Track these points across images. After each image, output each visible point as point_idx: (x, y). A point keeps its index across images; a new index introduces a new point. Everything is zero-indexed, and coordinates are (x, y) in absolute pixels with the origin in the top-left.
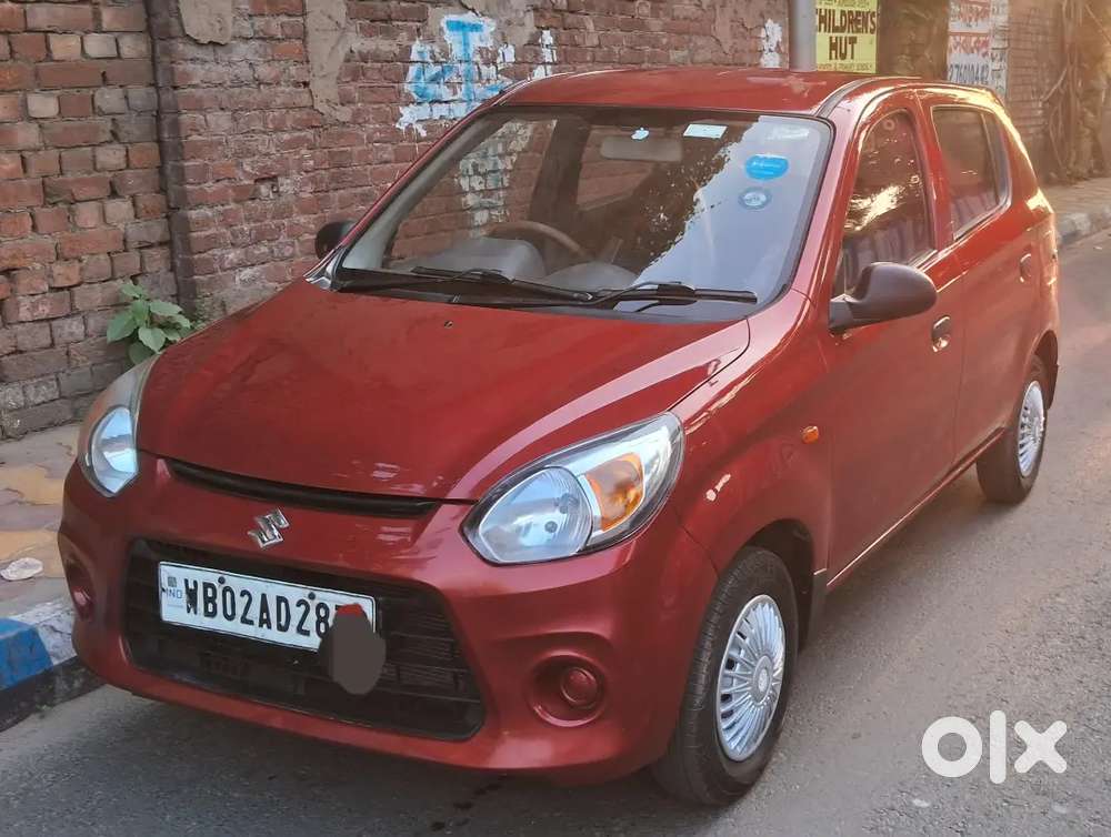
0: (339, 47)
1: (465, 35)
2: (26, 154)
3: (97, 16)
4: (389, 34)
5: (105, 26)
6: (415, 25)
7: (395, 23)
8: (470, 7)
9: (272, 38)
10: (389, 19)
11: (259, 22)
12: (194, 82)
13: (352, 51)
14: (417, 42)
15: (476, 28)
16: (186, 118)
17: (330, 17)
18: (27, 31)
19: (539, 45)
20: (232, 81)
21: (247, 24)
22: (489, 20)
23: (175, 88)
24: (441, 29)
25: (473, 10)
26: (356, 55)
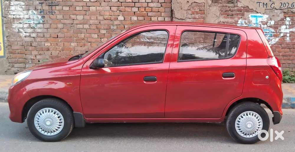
0: (217, 20)
1: (256, 18)
3: (161, 14)
4: (231, 18)
5: (162, 16)
6: (240, 16)
7: (234, 16)
8: (259, 12)
9: (196, 18)
10: (233, 15)
11: (193, 16)
13: (220, 21)
14: (241, 20)
15: (261, 17)
17: (215, 15)
18: (148, 16)
19: (285, 21)
21: (190, 16)
22: (265, 15)
24: (249, 17)
26: (222, 22)
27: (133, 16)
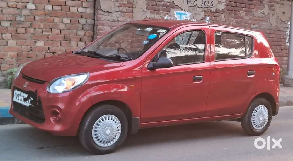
0: (144, 16)
1: (181, 16)
2: (61, 30)
3: (82, 4)
4: (158, 14)
5: (84, 6)
6: (166, 13)
7: (160, 12)
8: (183, 9)
9: (123, 12)
10: (159, 11)
11: (121, 8)
12: (102, 20)
13: (147, 17)
14: (166, 16)
15: (185, 14)
16: (99, 27)
17: (142, 9)
18: (65, 5)
19: (205, 20)
20: (112, 20)
21: (118, 8)
22: (189, 13)
23: (98, 20)
24: (174, 14)
25: (184, 10)
26: (148, 18)
27: (47, 4)
